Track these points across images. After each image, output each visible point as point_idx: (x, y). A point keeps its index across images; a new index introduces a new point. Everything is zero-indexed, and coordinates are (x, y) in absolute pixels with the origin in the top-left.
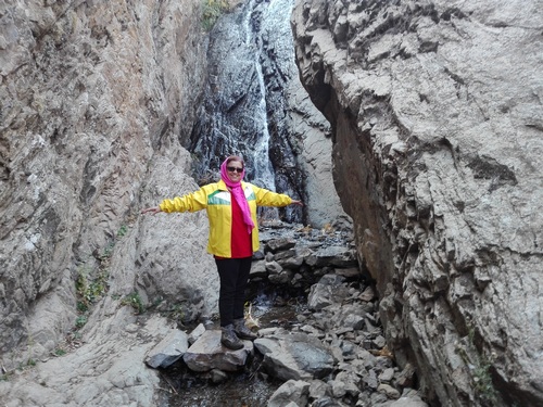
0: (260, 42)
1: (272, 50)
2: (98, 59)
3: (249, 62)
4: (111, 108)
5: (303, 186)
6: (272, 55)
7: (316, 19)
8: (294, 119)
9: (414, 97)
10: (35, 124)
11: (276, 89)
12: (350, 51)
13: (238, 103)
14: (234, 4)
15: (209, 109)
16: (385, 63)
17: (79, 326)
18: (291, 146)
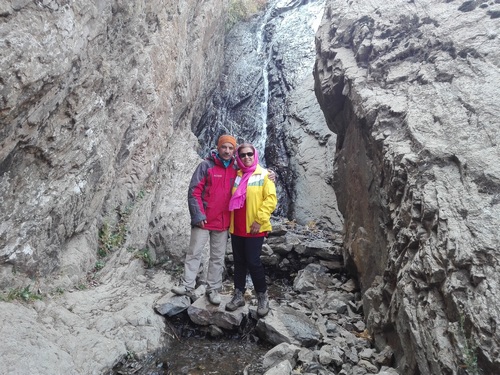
0: (270, 51)
1: (280, 61)
2: (148, 41)
3: (258, 68)
4: (152, 86)
5: (293, 185)
6: (279, 65)
7: (341, 39)
8: (293, 124)
9: (428, 117)
10: (99, 87)
11: (278, 96)
12: (371, 71)
13: (243, 102)
14: (251, 14)
15: (216, 104)
16: (403, 85)
17: (97, 268)
18: (286, 148)
